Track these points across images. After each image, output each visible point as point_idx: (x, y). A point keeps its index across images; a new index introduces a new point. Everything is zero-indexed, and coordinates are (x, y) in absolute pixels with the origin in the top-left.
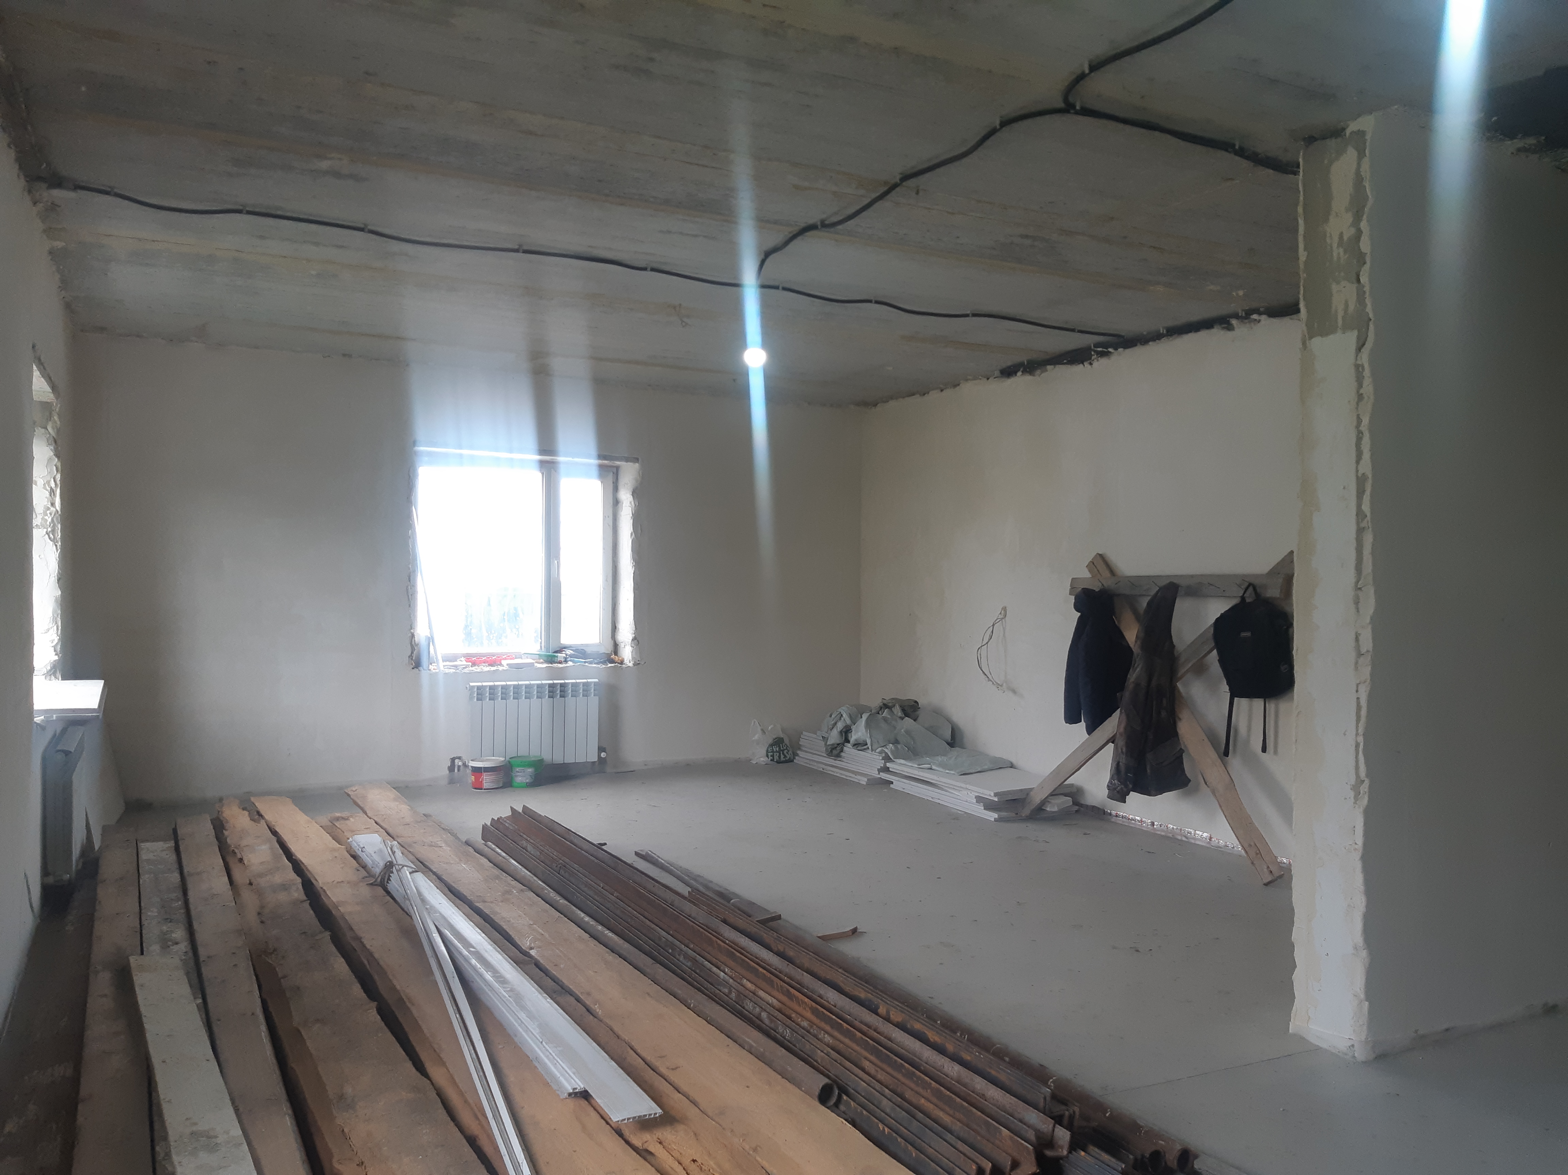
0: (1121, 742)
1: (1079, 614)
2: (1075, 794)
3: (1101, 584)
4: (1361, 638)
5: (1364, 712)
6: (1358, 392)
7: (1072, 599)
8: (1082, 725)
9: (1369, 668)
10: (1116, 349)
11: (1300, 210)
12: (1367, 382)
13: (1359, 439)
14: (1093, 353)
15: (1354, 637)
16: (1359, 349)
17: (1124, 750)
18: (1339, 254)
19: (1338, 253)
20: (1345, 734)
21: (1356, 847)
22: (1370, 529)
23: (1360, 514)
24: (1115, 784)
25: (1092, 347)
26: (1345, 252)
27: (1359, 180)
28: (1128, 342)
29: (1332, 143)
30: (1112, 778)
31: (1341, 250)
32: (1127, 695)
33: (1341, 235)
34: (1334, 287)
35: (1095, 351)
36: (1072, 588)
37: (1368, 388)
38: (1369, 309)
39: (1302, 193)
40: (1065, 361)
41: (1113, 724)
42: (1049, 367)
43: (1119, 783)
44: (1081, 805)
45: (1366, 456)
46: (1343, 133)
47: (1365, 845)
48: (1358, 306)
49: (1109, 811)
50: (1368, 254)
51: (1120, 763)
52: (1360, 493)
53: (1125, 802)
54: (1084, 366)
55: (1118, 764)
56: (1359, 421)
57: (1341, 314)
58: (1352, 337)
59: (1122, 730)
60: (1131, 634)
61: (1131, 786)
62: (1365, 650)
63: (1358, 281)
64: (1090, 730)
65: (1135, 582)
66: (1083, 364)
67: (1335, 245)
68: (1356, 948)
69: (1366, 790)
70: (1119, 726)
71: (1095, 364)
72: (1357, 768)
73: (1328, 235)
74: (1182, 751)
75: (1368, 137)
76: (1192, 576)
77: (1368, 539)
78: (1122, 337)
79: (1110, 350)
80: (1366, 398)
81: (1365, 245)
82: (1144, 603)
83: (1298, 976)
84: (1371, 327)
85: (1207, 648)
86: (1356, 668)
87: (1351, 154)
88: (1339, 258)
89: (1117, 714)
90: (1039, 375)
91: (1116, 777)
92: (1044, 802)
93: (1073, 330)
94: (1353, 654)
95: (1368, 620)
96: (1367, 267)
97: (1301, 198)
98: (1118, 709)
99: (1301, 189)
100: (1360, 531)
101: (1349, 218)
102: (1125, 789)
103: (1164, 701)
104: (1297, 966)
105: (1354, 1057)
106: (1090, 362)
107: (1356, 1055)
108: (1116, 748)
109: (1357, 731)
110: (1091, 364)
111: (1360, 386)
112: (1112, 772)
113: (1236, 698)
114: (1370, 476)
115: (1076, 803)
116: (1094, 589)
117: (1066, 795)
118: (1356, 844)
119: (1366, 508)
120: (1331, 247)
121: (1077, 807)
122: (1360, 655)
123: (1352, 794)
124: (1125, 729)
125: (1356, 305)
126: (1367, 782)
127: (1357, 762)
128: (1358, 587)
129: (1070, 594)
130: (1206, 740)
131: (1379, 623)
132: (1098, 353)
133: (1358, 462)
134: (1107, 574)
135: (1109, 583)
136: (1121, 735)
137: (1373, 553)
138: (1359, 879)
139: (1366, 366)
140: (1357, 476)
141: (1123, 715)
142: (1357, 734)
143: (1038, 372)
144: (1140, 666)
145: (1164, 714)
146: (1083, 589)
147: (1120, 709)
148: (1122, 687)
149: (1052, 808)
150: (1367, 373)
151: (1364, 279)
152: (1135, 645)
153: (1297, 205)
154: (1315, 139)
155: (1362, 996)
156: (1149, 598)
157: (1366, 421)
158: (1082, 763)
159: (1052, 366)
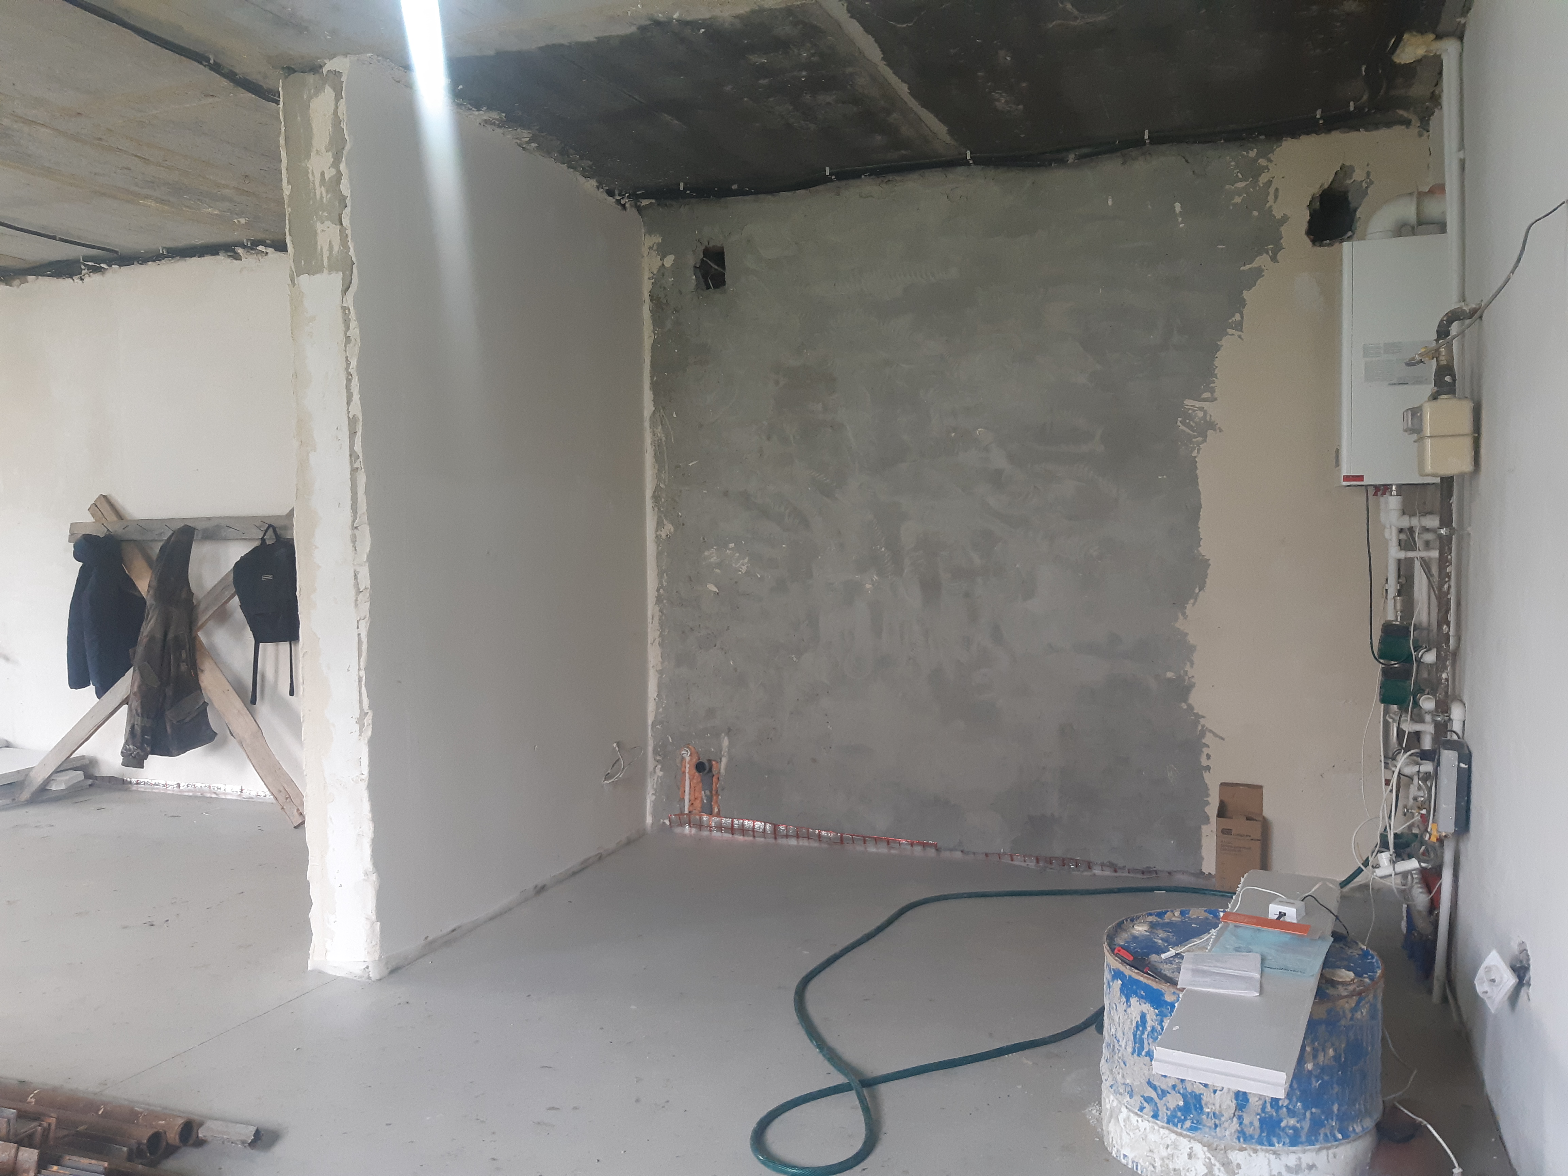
0: (135, 704)
1: (81, 564)
2: (87, 767)
3: (106, 530)
4: (359, 576)
5: (365, 647)
6: (346, 334)
7: (71, 547)
8: (91, 689)
9: (368, 604)
10: (110, 266)
11: (282, 141)
12: (353, 324)
13: (349, 381)
14: (83, 267)
15: (353, 574)
16: (345, 290)
17: (139, 711)
18: (321, 194)
19: (321, 191)
20: (348, 670)
21: (363, 777)
22: (363, 470)
23: (353, 455)
24: (130, 750)
25: (81, 261)
26: (327, 192)
27: (337, 121)
28: (125, 259)
29: (311, 78)
30: (126, 743)
31: (323, 189)
32: (140, 649)
33: (323, 174)
34: (319, 227)
35: (85, 265)
36: (72, 534)
37: (355, 331)
38: (352, 252)
39: (283, 123)
40: (49, 273)
41: (125, 685)
42: (30, 278)
43: (135, 748)
44: (96, 778)
45: (356, 397)
46: (321, 71)
47: (371, 773)
48: (342, 248)
49: (129, 780)
50: (348, 198)
51: (136, 726)
52: (352, 434)
53: (142, 767)
54: (74, 280)
55: (133, 727)
56: (348, 364)
57: (326, 254)
58: (337, 278)
59: (135, 689)
60: (144, 584)
61: (149, 749)
62: (364, 588)
63: (341, 224)
64: (100, 694)
65: (144, 526)
66: (72, 278)
67: (317, 184)
68: (366, 874)
69: (370, 721)
70: (132, 685)
71: (87, 279)
72: (361, 701)
73: (310, 171)
74: (205, 704)
75: (344, 78)
76: (209, 519)
77: (362, 479)
78: (116, 252)
79: (102, 265)
80: (353, 340)
81: (345, 188)
82: (156, 548)
83: (314, 915)
84: (355, 271)
85: (227, 594)
86: (356, 605)
87: (328, 93)
88: (322, 197)
89: (130, 672)
90: (18, 287)
91: (130, 742)
92: (48, 781)
93: (54, 238)
94: (353, 592)
95: (365, 558)
96: (348, 210)
97: (283, 129)
98: (131, 667)
99: (282, 120)
100: (354, 471)
101: (329, 158)
102: (142, 754)
103: (184, 655)
104: (314, 903)
105: (369, 978)
106: (81, 277)
107: (371, 976)
108: (130, 710)
109: (359, 665)
110: (82, 279)
111: (348, 328)
112: (127, 736)
113: (261, 644)
114: (361, 418)
115: (88, 776)
116: (98, 535)
117: (75, 769)
118: (362, 774)
119: (358, 448)
120: (314, 184)
121: (91, 780)
122: (359, 592)
123: (357, 727)
124: (139, 687)
125: (340, 247)
126: (370, 714)
127: (360, 695)
128: (355, 526)
129: (69, 541)
130: (231, 689)
131: (373, 560)
132: (89, 267)
133: (348, 403)
134: (113, 518)
135: (116, 527)
136: (135, 694)
137: (367, 493)
138: (366, 806)
139: (352, 309)
140: (349, 418)
141: (137, 671)
142: (359, 669)
143: (17, 282)
144: (155, 617)
145: (184, 667)
146: (84, 535)
147: (132, 668)
148: (134, 642)
149: (59, 785)
150: (353, 316)
151: (346, 222)
152: (147, 595)
153: (279, 135)
154: (294, 71)
155: (374, 918)
156: (161, 544)
157: (354, 363)
158: (92, 731)
159: (34, 277)
